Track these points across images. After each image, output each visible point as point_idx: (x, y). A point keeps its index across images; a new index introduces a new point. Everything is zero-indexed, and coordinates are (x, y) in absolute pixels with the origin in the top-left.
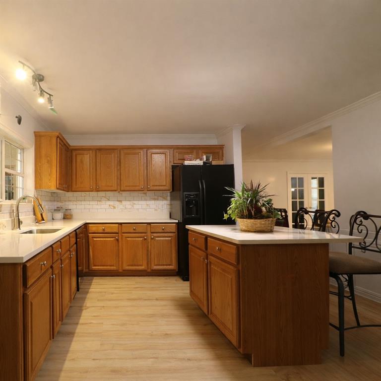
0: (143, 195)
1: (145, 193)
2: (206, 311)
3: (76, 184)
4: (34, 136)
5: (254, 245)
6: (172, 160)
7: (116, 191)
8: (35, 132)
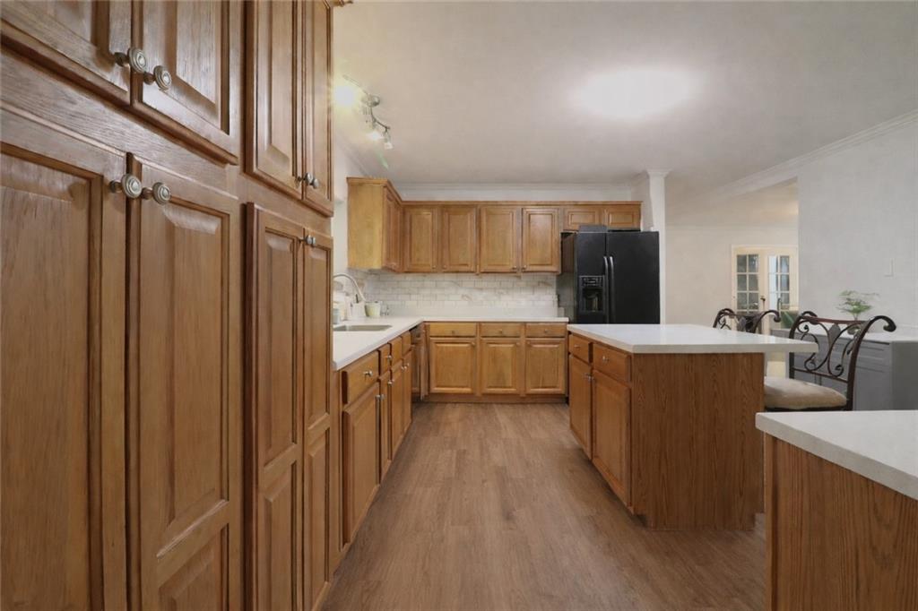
0: (515, 279)
1: (519, 277)
2: (589, 455)
3: (411, 259)
4: (346, 185)
5: (661, 355)
6: (561, 225)
7: (473, 272)
8: (347, 178)
